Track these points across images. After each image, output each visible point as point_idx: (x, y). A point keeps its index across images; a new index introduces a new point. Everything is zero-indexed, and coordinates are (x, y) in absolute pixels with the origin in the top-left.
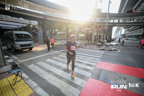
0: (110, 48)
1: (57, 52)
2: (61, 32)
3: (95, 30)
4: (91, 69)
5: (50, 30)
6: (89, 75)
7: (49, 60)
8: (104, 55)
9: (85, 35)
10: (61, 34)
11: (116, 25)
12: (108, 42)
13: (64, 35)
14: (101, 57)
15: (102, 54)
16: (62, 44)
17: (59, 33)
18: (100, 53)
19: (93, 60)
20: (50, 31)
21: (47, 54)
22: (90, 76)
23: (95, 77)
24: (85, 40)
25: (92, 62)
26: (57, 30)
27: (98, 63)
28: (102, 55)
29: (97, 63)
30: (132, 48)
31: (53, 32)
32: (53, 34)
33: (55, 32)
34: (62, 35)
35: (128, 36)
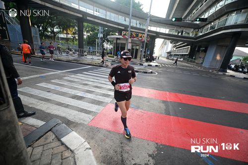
0: (146, 70)
1: (60, 72)
2: (67, 34)
3: (130, 40)
5: (39, 27)
6: (109, 101)
7: (43, 85)
9: (114, 47)
10: (67, 39)
11: (160, 36)
12: (147, 60)
13: (73, 41)
16: (70, 59)
17: (62, 36)
20: (41, 28)
21: (38, 76)
24: (114, 55)
26: (57, 30)
30: (172, 71)
31: (48, 32)
32: (47, 37)
33: (53, 32)
34: (69, 42)
35: (174, 55)
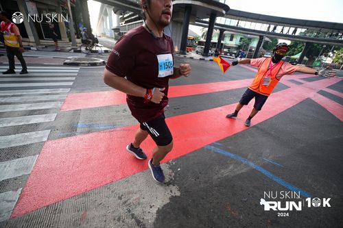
0: (92, 60)
4: (47, 121)
6: (42, 137)
8: (79, 76)
14: (71, 84)
15: (74, 76)
18: (68, 74)
19: (48, 94)
22: (45, 139)
23: (62, 134)
25: (45, 101)
27: (64, 101)
28: (74, 78)
29: (61, 101)
